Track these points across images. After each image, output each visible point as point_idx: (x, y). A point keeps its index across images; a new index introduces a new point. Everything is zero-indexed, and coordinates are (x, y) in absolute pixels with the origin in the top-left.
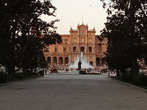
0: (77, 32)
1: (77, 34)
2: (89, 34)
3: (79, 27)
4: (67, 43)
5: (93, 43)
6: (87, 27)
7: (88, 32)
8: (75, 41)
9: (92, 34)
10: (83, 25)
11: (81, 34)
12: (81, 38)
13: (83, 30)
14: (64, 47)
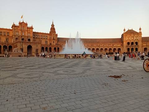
0: (19, 27)
1: (18, 28)
2: (28, 29)
3: (20, 23)
4: (9, 35)
5: (31, 36)
6: (26, 24)
7: (28, 28)
8: (17, 33)
9: (31, 30)
10: (23, 22)
11: (22, 29)
12: (22, 32)
13: (24, 26)
14: (6, 38)
